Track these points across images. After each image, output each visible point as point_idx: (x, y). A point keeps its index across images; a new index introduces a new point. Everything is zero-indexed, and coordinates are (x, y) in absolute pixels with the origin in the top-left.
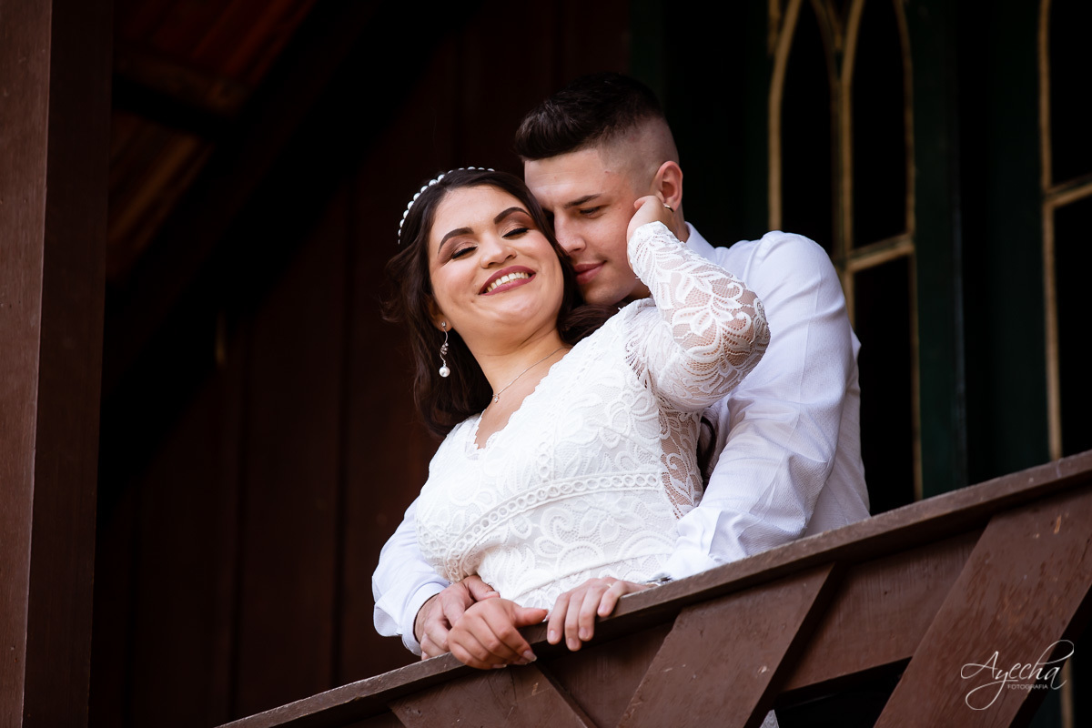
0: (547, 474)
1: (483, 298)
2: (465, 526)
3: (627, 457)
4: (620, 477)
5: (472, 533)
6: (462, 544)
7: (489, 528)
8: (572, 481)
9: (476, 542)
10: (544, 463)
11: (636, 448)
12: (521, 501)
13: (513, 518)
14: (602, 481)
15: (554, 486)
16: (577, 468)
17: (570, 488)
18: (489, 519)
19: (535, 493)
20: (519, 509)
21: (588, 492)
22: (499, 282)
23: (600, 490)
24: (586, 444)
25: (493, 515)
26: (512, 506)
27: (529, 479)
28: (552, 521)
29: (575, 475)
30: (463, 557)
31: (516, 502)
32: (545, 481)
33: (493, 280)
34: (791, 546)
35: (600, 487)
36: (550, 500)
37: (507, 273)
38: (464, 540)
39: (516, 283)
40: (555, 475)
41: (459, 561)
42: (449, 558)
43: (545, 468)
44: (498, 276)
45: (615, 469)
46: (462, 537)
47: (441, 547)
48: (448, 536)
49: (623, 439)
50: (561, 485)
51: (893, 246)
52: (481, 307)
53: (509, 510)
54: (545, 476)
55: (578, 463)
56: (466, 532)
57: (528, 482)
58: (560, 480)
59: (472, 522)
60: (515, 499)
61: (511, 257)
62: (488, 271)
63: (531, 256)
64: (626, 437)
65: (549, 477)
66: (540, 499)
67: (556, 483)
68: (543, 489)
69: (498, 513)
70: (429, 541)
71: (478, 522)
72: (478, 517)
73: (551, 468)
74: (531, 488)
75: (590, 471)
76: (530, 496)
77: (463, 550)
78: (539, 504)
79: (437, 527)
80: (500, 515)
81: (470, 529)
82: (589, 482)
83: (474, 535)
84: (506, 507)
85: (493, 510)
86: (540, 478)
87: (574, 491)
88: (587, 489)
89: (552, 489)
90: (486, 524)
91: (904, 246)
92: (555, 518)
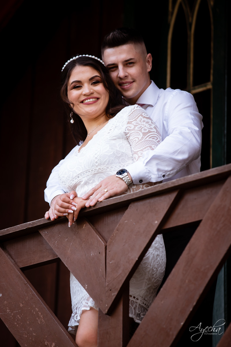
0: (98, 164)
1: (81, 105)
2: (72, 177)
3: (124, 159)
4: (121, 165)
5: (74, 179)
6: (71, 182)
7: (79, 179)
8: (106, 167)
9: (75, 182)
10: (96, 160)
11: (127, 156)
12: (89, 171)
13: (87, 176)
14: (115, 167)
15: (100, 168)
16: (107, 163)
17: (105, 169)
18: (79, 176)
19: (94, 169)
20: (88, 173)
21: (110, 170)
22: (87, 101)
23: (115, 170)
24: (110, 155)
25: (81, 175)
26: (87, 172)
27: (92, 165)
28: (99, 178)
29: (107, 165)
30: (72, 187)
31: (88, 171)
32: (97, 166)
33: (85, 100)
34: (166, 184)
35: (114, 169)
36: (98, 172)
37: (90, 99)
38: (72, 181)
39: (92, 102)
40: (100, 165)
41: (70, 188)
42: (67, 187)
43: (97, 162)
44: (87, 99)
45: (119, 163)
46: (71, 181)
47: (65, 183)
48: (67, 180)
49: (122, 153)
50: (102, 168)
51: (206, 86)
52: (80, 107)
53: (85, 174)
54: (97, 165)
55: (107, 161)
56: (72, 179)
57: (91, 166)
58: (102, 166)
59: (74, 176)
60: (87, 170)
61: (92, 93)
62: (84, 96)
63: (98, 93)
64: (123, 153)
65: (98, 165)
66: (95, 171)
67: (100, 167)
68: (96, 168)
69: (82, 174)
70: (61, 181)
71: (76, 176)
72: (76, 175)
73: (99, 162)
74: (93, 168)
75: (111, 164)
76: (92, 170)
77: (71, 185)
78: (95, 173)
79: (64, 177)
80: (83, 175)
81: (74, 178)
82: (111, 167)
83: (75, 180)
84: (85, 173)
85: (80, 173)
86: (95, 165)
87: (106, 170)
88: (110, 169)
89: (99, 169)
90: (78, 177)
91: (209, 86)
92: (100, 177)
